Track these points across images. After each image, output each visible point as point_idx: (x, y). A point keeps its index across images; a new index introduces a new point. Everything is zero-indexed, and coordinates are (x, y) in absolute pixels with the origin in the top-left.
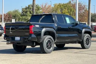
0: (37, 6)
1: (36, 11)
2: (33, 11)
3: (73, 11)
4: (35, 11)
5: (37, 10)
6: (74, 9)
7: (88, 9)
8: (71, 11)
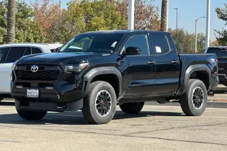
0: (20, 5)
1: (19, 19)
2: (8, 20)
3: (120, 23)
4: (13, 18)
5: (22, 17)
6: (122, 17)
7: (159, 19)
8: (114, 21)
